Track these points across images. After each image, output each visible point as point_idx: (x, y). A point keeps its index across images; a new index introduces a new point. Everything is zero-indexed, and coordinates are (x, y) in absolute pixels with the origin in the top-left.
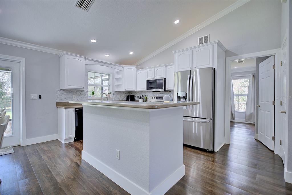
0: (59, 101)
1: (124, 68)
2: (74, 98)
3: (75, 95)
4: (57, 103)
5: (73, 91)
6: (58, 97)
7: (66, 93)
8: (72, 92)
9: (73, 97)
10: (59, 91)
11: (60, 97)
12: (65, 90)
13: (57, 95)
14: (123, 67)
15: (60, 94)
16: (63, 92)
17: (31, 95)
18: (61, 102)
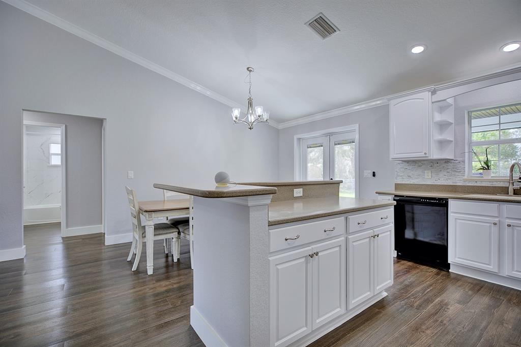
0: (399, 181)
2: (426, 177)
3: (430, 172)
4: (396, 184)
5: (425, 162)
6: (399, 174)
7: (411, 167)
8: (424, 164)
9: (426, 174)
11: (402, 174)
12: (410, 162)
13: (396, 171)
15: (402, 170)
16: (405, 165)
17: (365, 171)
18: (403, 182)
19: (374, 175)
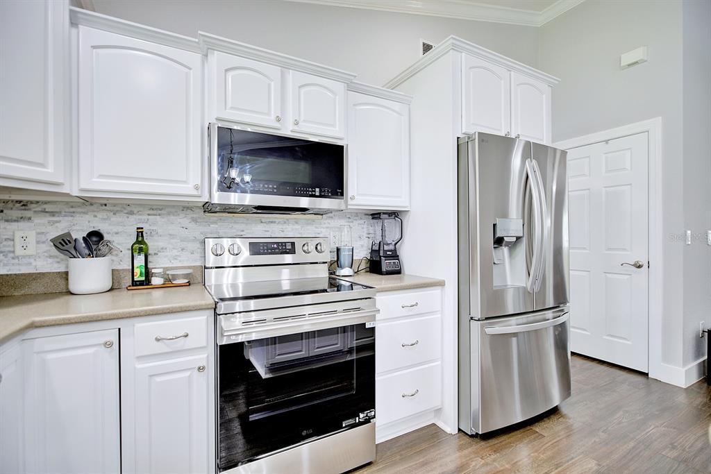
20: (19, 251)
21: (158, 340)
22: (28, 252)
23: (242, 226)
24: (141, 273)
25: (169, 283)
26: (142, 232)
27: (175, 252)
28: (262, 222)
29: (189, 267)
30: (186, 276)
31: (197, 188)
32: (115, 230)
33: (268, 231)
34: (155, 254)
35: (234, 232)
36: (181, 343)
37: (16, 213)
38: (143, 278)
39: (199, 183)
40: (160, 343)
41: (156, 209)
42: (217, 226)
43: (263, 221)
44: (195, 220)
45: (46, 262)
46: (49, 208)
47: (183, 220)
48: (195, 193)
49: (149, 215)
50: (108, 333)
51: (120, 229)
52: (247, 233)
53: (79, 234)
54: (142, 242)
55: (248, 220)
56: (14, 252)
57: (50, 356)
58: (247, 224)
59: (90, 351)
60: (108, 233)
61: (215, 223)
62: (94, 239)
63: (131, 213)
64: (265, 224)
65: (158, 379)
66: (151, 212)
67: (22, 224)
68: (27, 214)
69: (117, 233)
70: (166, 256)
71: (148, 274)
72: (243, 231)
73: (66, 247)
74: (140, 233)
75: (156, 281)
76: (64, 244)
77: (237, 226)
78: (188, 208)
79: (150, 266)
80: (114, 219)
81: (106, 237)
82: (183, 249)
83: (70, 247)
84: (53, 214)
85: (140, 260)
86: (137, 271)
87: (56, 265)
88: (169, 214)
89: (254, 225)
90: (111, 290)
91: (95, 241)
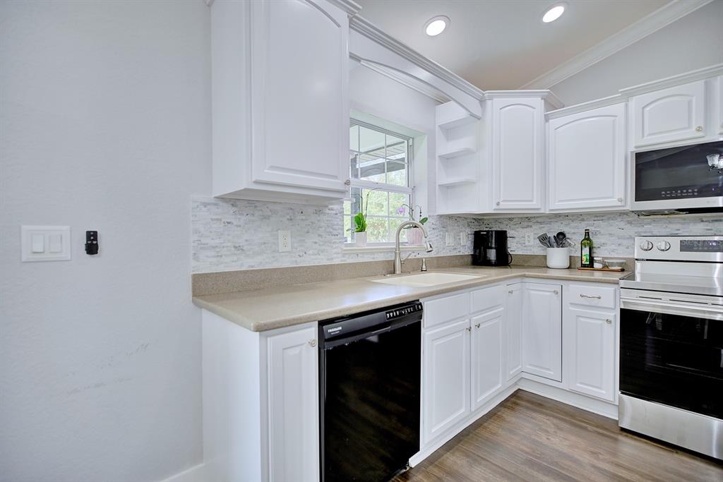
0: (208, 265)
1: (489, 102)
3: (289, 234)
4: (197, 279)
5: (277, 207)
6: (203, 241)
7: (243, 217)
8: (276, 213)
9: (281, 241)
10: (205, 205)
11: (217, 241)
12: (238, 203)
13: (196, 231)
14: (482, 102)
15: (215, 225)
16: (227, 212)
17: (25, 228)
19: (92, 248)
20: (527, 243)
21: (582, 296)
22: (530, 244)
23: (678, 226)
24: (587, 259)
25: (605, 268)
26: (588, 233)
27: (613, 247)
28: (702, 221)
29: (624, 259)
30: (620, 264)
31: (620, 200)
32: (573, 231)
33: (711, 230)
34: (599, 247)
35: (668, 231)
36: (595, 302)
37: (526, 224)
38: (588, 263)
39: (623, 197)
40: (583, 298)
41: (600, 216)
42: (650, 226)
43: (704, 219)
44: (630, 223)
45: (535, 249)
46: (539, 220)
47: (620, 223)
48: (620, 204)
49: (594, 220)
50: (556, 286)
51: (576, 231)
52: (683, 232)
53: (552, 235)
54: (588, 239)
55: (685, 219)
56: (524, 243)
57: (532, 292)
58: (683, 224)
59: (548, 294)
60: (569, 233)
61: (650, 224)
62: (561, 237)
63: (583, 220)
64: (707, 223)
65: (582, 319)
66: (596, 219)
67: (528, 229)
68: (530, 224)
69: (574, 233)
70: (607, 249)
71: (592, 260)
72: (679, 230)
73: (545, 241)
74: (587, 233)
75: (597, 265)
76: (544, 240)
77: (671, 226)
78: (624, 214)
79: (594, 255)
80: (573, 224)
81: (567, 236)
82: (619, 245)
83: (546, 241)
84: (541, 223)
85: (586, 251)
86: (584, 258)
87: (542, 252)
88: (609, 219)
89: (691, 224)
90: (568, 268)
91: (561, 239)
